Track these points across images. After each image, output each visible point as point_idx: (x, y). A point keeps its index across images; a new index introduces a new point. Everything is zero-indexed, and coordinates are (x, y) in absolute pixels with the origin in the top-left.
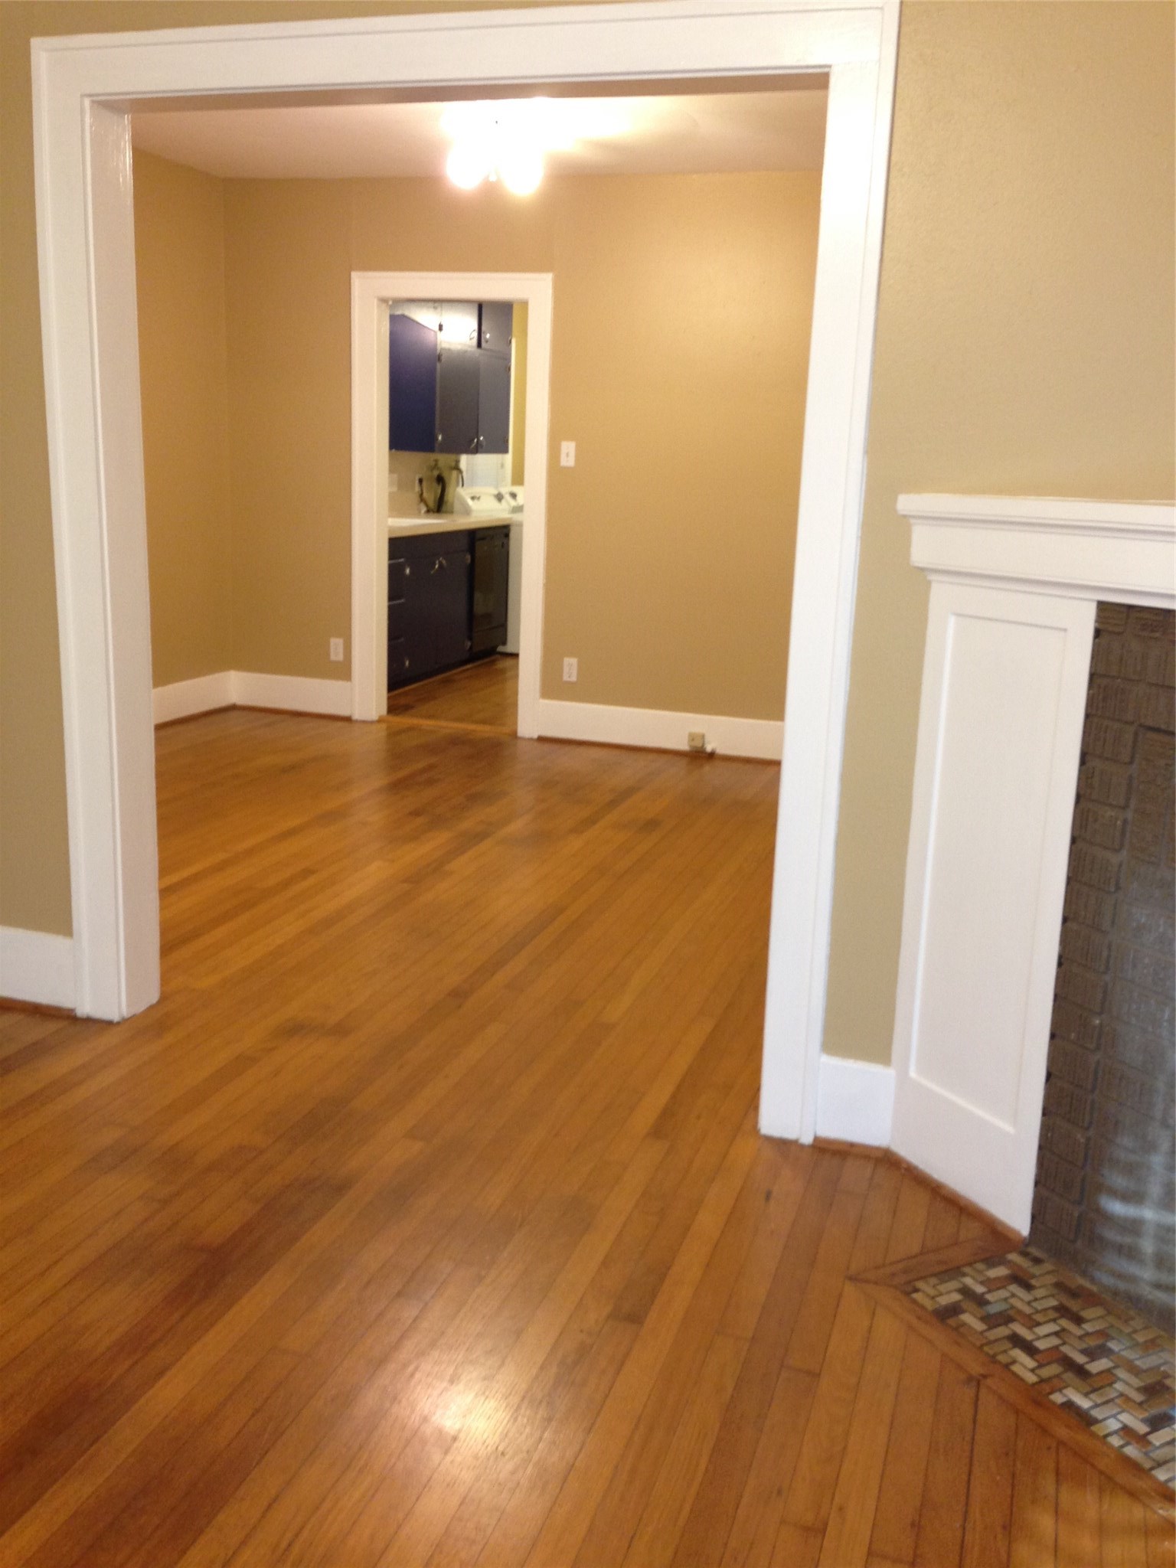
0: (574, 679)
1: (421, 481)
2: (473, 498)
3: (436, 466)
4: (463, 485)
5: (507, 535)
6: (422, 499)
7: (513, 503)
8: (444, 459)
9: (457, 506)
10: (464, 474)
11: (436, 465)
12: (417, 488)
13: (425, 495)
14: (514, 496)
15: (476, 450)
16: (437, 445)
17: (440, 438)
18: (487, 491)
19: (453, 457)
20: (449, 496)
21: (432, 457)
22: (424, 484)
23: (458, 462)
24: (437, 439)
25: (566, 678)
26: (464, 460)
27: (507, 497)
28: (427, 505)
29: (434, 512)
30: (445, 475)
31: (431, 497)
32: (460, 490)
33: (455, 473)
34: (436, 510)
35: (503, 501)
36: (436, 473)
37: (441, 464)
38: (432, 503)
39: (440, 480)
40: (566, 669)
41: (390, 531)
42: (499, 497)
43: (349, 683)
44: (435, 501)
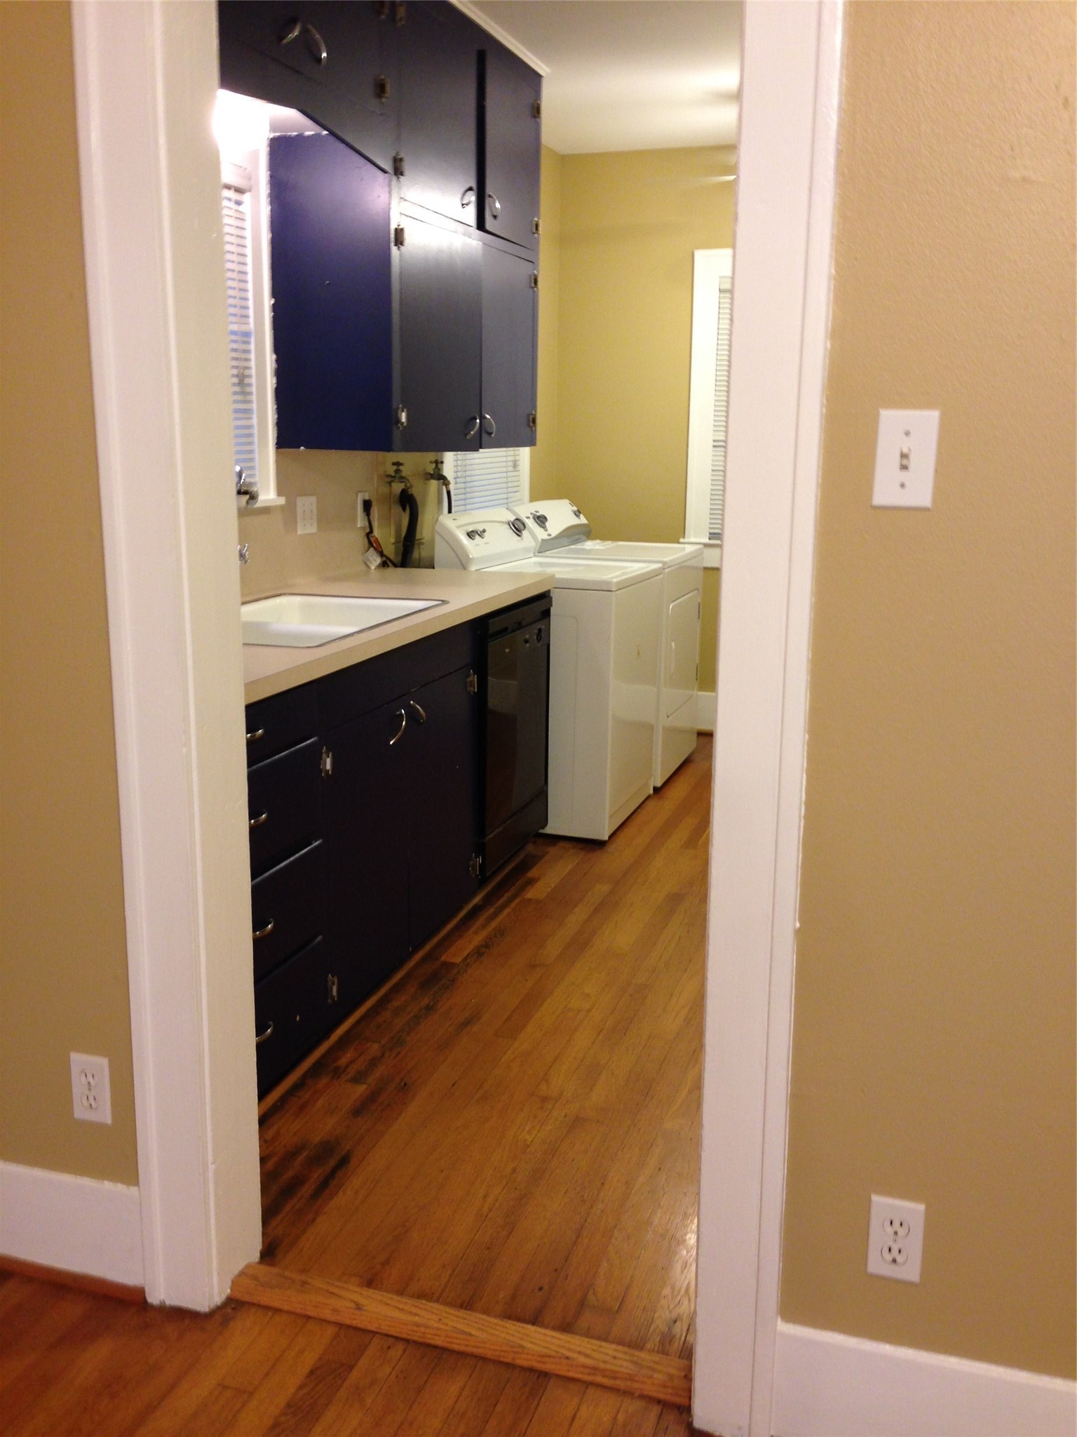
0: (911, 1271)
1: (367, 505)
2: (470, 535)
3: (397, 476)
4: (450, 511)
5: (546, 614)
6: (371, 542)
7: (541, 534)
8: (413, 462)
9: (440, 552)
10: (452, 487)
11: (397, 471)
12: (361, 521)
13: (376, 533)
14: (541, 520)
15: (476, 444)
16: (397, 435)
17: (404, 417)
18: (495, 517)
19: (431, 456)
20: (424, 531)
21: (392, 457)
22: (375, 511)
23: (439, 463)
24: (398, 421)
25: (877, 1264)
26: (451, 462)
27: (530, 523)
28: (381, 554)
29: (395, 566)
30: (415, 491)
31: (387, 536)
32: (446, 520)
33: (434, 484)
34: (398, 559)
35: (525, 533)
36: (398, 487)
37: (406, 471)
38: (390, 550)
39: (408, 501)
40: (879, 1236)
41: (249, 686)
42: (518, 527)
43: (134, 1189)
44: (396, 543)
